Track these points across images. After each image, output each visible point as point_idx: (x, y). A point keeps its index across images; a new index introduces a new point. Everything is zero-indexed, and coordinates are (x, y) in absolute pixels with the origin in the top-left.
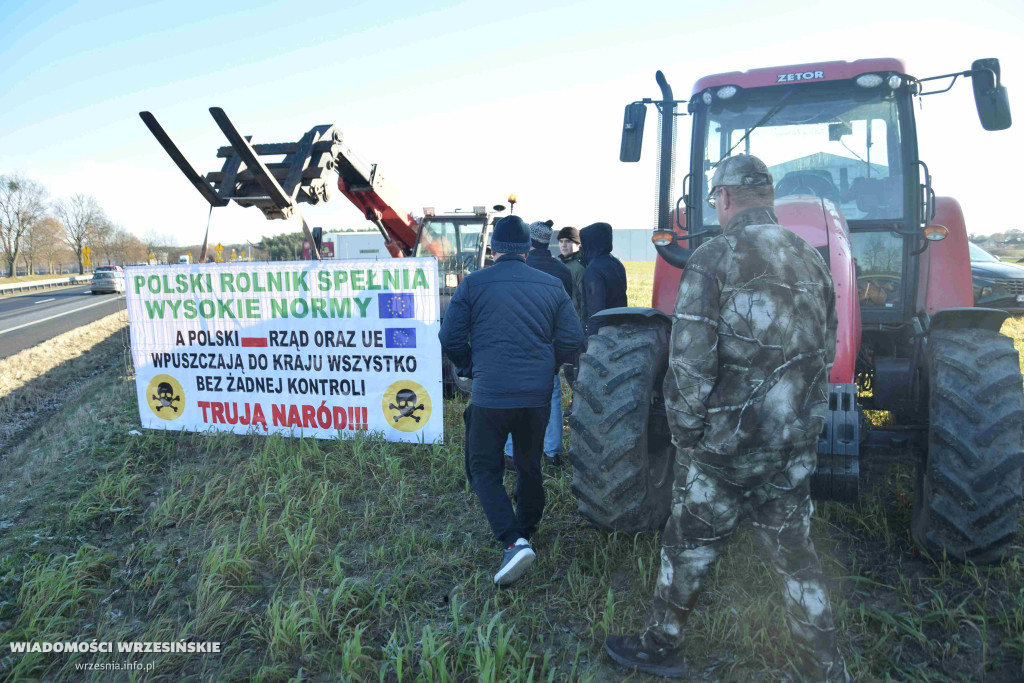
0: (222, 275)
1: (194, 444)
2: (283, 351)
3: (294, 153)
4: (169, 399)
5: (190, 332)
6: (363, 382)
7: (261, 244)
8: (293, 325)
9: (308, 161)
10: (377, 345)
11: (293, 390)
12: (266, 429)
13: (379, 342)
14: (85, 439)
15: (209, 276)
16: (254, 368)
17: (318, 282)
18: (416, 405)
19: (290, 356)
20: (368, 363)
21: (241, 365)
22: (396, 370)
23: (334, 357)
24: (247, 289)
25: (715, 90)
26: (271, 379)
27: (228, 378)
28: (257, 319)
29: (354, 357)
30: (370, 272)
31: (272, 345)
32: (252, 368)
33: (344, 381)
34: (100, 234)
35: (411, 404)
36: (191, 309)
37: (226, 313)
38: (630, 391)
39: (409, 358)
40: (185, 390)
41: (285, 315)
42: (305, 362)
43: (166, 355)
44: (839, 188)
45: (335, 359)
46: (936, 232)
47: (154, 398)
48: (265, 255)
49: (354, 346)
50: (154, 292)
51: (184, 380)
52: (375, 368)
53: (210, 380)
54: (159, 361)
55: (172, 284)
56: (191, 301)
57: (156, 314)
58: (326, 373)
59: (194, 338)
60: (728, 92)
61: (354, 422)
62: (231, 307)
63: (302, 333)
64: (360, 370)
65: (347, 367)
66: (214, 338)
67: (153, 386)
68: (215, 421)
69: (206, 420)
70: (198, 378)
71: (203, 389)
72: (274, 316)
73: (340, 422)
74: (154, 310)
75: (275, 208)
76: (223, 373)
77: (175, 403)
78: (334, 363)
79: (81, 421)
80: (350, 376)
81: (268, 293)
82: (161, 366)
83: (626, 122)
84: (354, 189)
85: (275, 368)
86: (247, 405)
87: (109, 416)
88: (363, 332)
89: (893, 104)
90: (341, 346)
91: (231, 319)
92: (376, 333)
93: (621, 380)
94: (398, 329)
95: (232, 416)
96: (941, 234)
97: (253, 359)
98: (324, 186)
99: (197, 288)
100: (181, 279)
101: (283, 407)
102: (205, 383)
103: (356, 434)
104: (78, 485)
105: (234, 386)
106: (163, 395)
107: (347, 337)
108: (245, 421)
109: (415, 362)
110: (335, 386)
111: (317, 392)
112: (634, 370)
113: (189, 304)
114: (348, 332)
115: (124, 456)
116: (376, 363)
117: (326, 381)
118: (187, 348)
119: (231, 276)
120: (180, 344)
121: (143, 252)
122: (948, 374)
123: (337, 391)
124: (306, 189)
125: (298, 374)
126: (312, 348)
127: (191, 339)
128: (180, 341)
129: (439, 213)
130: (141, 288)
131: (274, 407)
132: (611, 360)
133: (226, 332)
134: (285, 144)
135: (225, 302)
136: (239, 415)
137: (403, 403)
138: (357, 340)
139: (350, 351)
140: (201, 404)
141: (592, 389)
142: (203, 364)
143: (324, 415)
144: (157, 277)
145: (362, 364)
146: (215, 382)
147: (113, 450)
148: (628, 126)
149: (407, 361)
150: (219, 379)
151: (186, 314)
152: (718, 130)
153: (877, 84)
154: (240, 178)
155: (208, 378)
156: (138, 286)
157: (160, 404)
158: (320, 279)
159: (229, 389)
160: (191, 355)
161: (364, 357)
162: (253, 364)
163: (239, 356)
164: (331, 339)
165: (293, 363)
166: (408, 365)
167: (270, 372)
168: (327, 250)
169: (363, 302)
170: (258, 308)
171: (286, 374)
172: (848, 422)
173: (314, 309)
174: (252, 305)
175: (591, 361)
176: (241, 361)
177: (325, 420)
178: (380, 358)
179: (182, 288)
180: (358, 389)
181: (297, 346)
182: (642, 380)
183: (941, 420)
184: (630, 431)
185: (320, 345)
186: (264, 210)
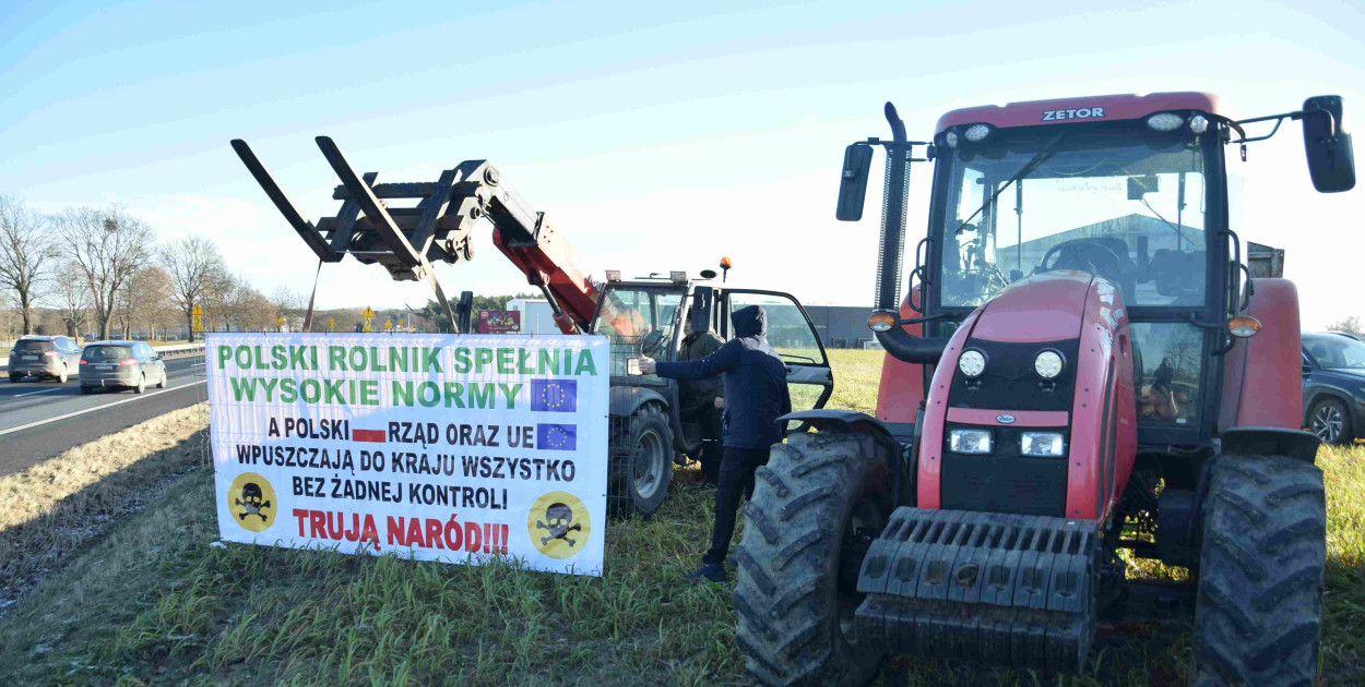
0: (331, 347)
1: (288, 563)
2: (404, 448)
3: (429, 196)
4: (257, 505)
5: (288, 420)
6: (505, 491)
7: (426, 309)
8: (419, 416)
9: (445, 207)
10: (526, 445)
11: (415, 498)
12: (378, 549)
13: (529, 441)
14: (156, 550)
15: (314, 349)
16: (367, 468)
17: (455, 362)
18: (571, 525)
19: (414, 455)
20: (513, 468)
21: (350, 464)
22: (549, 478)
23: (470, 458)
24: (363, 367)
25: (961, 129)
26: (388, 484)
27: (333, 481)
28: (374, 407)
29: (496, 459)
30: (522, 351)
31: (391, 440)
32: (364, 468)
33: (480, 490)
34: (217, 290)
35: (564, 522)
36: (289, 390)
37: (334, 398)
38: (814, 518)
39: (566, 463)
40: (277, 495)
41: (410, 403)
42: (433, 463)
43: (255, 447)
44: (1136, 263)
45: (471, 462)
46: (1244, 325)
47: (238, 502)
48: (430, 324)
49: (496, 444)
50: (243, 367)
51: (277, 481)
52: (522, 474)
53: (310, 483)
54: (246, 455)
55: (267, 358)
56: (290, 380)
57: (245, 396)
58: (458, 479)
59: (292, 428)
60: (979, 133)
61: (491, 544)
62: (340, 389)
63: (431, 426)
64: (503, 476)
65: (486, 471)
66: (317, 429)
67: (238, 487)
68: (314, 535)
69: (302, 534)
70: (295, 478)
71: (301, 493)
72: (396, 403)
73: (473, 542)
74: (243, 390)
75: (402, 267)
76: (328, 474)
77: (264, 510)
78: (469, 466)
79: (156, 528)
80: (489, 483)
81: (389, 373)
82: (248, 462)
83: (845, 169)
84: (514, 244)
85: (394, 470)
86: (356, 517)
87: (189, 523)
88: (509, 428)
89: (1197, 154)
90: (479, 444)
91: (340, 406)
92: (526, 429)
93: (803, 503)
94: (555, 426)
95: (336, 530)
96: (1252, 328)
97: (366, 457)
98: (465, 239)
99: (298, 364)
100: (278, 351)
101: (402, 520)
102: (303, 485)
103: (492, 559)
104: (136, 605)
105: (341, 491)
106: (249, 499)
107: (488, 434)
108: (352, 537)
109: (573, 468)
110: (470, 496)
111: (446, 502)
112: (821, 490)
113: (288, 384)
114: (490, 427)
115: (198, 574)
116: (523, 467)
117: (458, 489)
118: (281, 440)
119: (343, 349)
120: (274, 435)
121: (272, 316)
122: (1225, 514)
123: (471, 502)
124: (441, 243)
125: (423, 479)
126: (442, 446)
127: (288, 428)
128: (274, 431)
129: (626, 277)
130: (226, 362)
131: (390, 520)
132: (793, 476)
133: (333, 421)
134: (417, 184)
135: (333, 383)
136: (345, 529)
137: (554, 521)
138: (501, 437)
139: (491, 452)
140: (297, 512)
141: (766, 512)
142: (302, 461)
143: (453, 532)
144: (248, 348)
145: (505, 469)
146: (316, 485)
147: (187, 565)
148: (848, 174)
149: (564, 467)
150: (322, 481)
151: (283, 397)
152: (979, 181)
153: (1176, 126)
154: (359, 226)
155: (307, 479)
156: (222, 358)
157: (244, 511)
158: (457, 356)
159: (334, 495)
160: (287, 449)
161: (508, 459)
162: (366, 464)
163: (348, 453)
164: (467, 435)
165: (418, 465)
166: (563, 471)
167: (386, 475)
168: (510, 321)
169: (511, 389)
170: (375, 392)
171: (408, 478)
172: (1072, 570)
173: (448, 395)
174: (368, 388)
175: (769, 475)
176: (350, 458)
177: (454, 539)
178: (528, 462)
179: (279, 362)
180: (499, 500)
181: (424, 442)
182: (831, 504)
183: (1211, 574)
184: (811, 568)
185: (452, 443)
186: (390, 268)
